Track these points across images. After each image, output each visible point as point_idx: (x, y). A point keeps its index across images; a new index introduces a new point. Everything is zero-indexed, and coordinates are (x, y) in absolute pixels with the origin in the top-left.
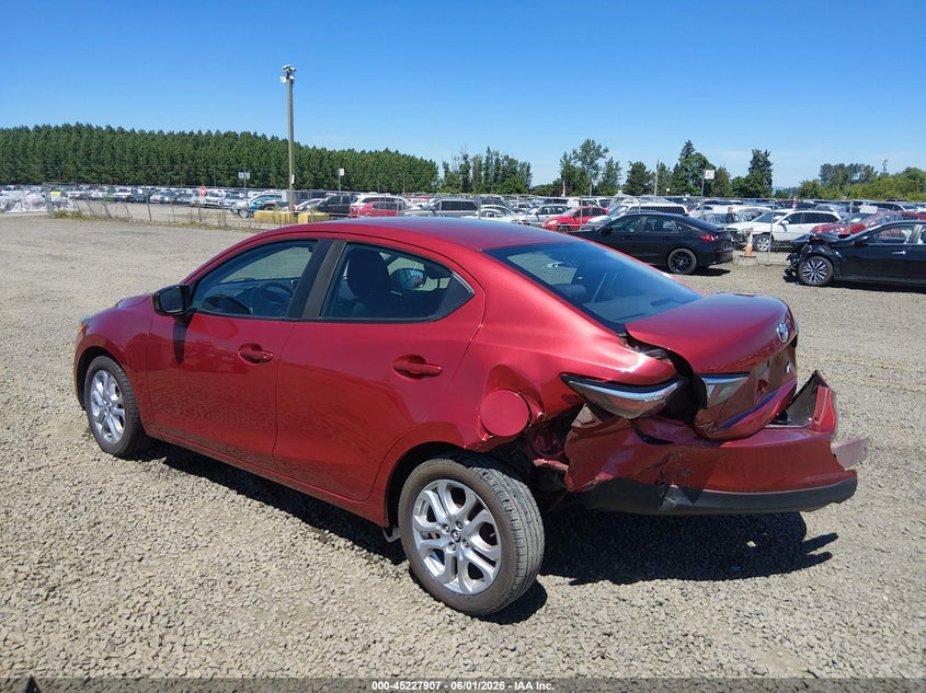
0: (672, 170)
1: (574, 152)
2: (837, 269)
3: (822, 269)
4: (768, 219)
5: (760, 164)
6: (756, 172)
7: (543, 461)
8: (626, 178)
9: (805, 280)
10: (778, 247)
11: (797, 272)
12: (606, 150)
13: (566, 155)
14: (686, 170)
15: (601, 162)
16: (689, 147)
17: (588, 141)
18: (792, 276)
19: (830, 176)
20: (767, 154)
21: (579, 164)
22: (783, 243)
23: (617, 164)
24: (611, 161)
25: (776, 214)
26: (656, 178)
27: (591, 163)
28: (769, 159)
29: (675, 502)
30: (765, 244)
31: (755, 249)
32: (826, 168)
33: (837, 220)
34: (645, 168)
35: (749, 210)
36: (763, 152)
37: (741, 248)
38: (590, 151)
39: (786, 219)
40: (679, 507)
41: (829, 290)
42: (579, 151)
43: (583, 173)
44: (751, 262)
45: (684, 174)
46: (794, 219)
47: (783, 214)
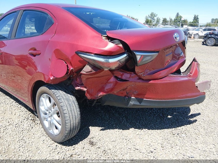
0: (173, 20)
1: (149, 15)
2: (217, 41)
3: (213, 41)
4: (198, 30)
5: (196, 19)
6: (195, 20)
7: (79, 88)
8: (162, 22)
9: (208, 44)
10: (200, 37)
11: (205, 42)
12: (157, 15)
13: (146, 17)
14: (177, 20)
15: (155, 18)
16: (178, 14)
17: (152, 13)
18: (204, 44)
19: (214, 21)
20: (198, 16)
21: (150, 19)
22: (201, 36)
23: (160, 18)
24: (158, 18)
25: (200, 29)
26: (169, 22)
27: (153, 18)
28: (198, 17)
29: (132, 103)
30: (197, 36)
31: (194, 38)
32: (213, 20)
33: (216, 30)
34: (166, 19)
35: (193, 28)
36: (197, 15)
37: (190, 37)
38: (153, 15)
39: (203, 30)
40: (134, 105)
41: (214, 47)
42: (150, 15)
43: (151, 21)
44: (193, 40)
45: (176, 21)
46: (205, 30)
47: (202, 29)
